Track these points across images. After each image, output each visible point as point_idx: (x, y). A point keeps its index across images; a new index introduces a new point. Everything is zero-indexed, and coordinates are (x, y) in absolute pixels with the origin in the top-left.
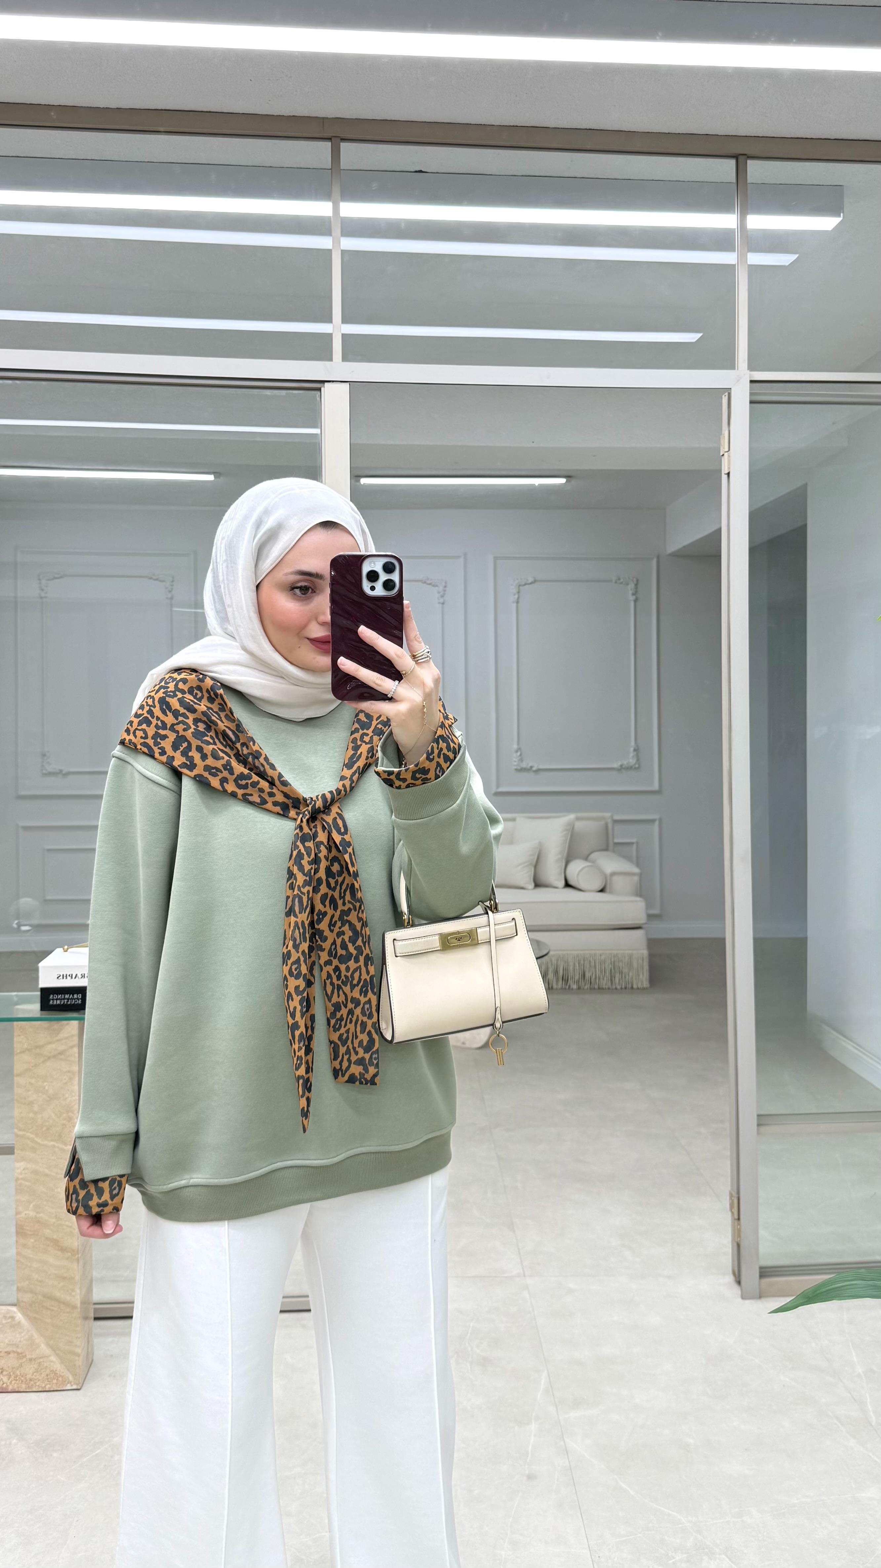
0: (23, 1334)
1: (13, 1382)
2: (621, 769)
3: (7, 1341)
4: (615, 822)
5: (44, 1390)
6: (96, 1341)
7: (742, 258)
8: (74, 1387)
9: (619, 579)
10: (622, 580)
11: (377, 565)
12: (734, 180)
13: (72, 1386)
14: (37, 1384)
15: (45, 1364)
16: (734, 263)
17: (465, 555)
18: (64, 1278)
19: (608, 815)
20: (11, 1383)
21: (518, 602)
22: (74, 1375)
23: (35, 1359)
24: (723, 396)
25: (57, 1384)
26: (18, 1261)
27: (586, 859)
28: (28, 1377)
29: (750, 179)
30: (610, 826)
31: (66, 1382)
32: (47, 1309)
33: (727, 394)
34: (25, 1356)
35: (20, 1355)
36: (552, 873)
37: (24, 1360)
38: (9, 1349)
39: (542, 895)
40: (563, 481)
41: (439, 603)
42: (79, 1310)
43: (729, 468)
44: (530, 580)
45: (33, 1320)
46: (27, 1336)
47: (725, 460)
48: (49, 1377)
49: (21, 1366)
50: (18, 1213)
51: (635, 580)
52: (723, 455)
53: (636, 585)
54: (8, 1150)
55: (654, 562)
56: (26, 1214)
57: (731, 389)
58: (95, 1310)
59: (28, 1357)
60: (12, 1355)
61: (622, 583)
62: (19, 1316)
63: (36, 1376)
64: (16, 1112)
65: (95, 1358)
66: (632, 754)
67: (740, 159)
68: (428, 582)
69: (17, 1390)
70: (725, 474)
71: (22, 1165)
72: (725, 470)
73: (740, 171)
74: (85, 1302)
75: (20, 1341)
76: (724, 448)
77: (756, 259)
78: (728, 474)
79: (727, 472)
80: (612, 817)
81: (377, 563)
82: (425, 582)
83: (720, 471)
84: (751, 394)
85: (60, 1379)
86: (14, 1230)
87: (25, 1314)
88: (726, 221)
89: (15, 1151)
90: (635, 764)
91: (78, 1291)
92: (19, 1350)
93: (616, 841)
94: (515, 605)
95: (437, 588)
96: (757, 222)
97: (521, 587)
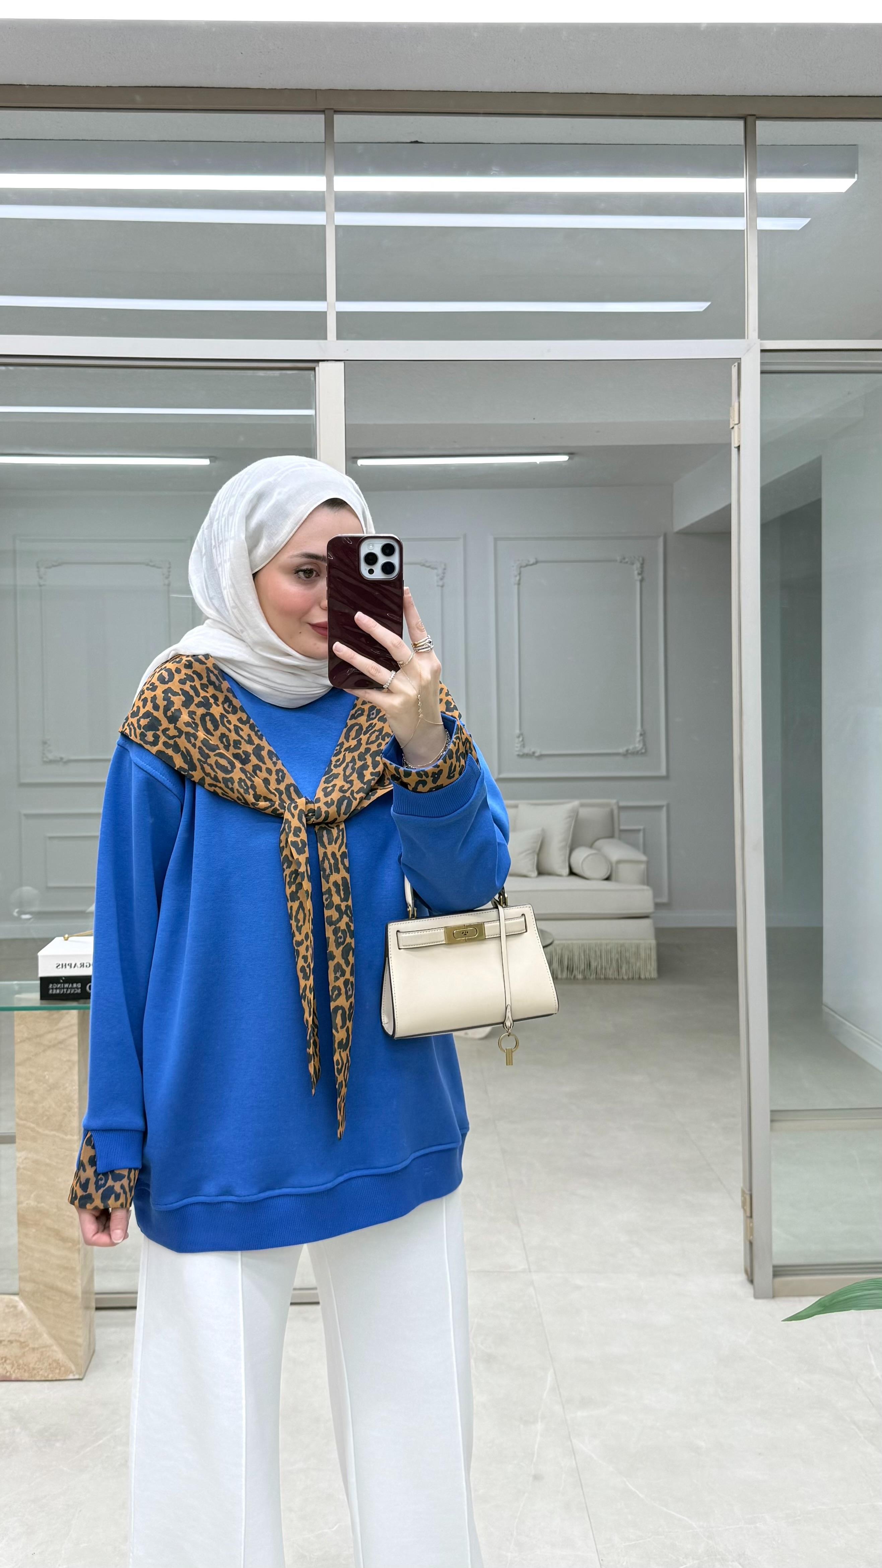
0: (25, 1324)
1: (16, 1371)
2: (626, 754)
3: (9, 1330)
4: (621, 808)
5: (47, 1379)
6: (98, 1331)
7: (752, 223)
8: (77, 1377)
9: (624, 559)
10: (627, 560)
11: (376, 548)
12: (742, 143)
13: (74, 1375)
14: (40, 1373)
15: (48, 1354)
16: (743, 229)
17: (465, 536)
18: (66, 1268)
19: (614, 801)
20: (14, 1372)
21: (519, 584)
22: (76, 1365)
23: (38, 1349)
24: (733, 366)
25: (59, 1373)
26: (19, 1250)
27: (591, 846)
28: (31, 1366)
29: (759, 141)
30: (616, 812)
31: (69, 1372)
32: (49, 1298)
33: (736, 364)
34: (28, 1345)
35: (23, 1345)
36: (556, 860)
37: (27, 1349)
38: (12, 1338)
39: (545, 883)
40: (565, 458)
41: (438, 586)
42: (80, 1300)
43: (739, 441)
44: (532, 561)
45: (35, 1310)
46: (29, 1326)
47: (735, 434)
48: (51, 1366)
49: (24, 1355)
50: (19, 1203)
51: (641, 559)
52: (733, 428)
53: (642, 564)
54: (8, 1139)
55: (661, 540)
56: (27, 1204)
57: (740, 358)
58: (97, 1300)
59: (31, 1346)
60: (14, 1344)
61: (627, 562)
62: (21, 1306)
63: (38, 1365)
64: (17, 1101)
65: (97, 1348)
66: (638, 738)
67: (749, 120)
68: (427, 564)
69: (20, 1379)
70: (735, 447)
71: (21, 1155)
72: (735, 444)
73: (749, 134)
74: (87, 1292)
75: (23, 1331)
76: (734, 420)
77: (765, 224)
78: (739, 447)
79: (737, 445)
80: (618, 803)
81: (375, 545)
82: (424, 565)
83: (730, 444)
84: (762, 364)
85: (63, 1369)
86: (15, 1218)
87: (27, 1303)
88: (735, 185)
89: (17, 1140)
90: (642, 748)
91: (79, 1281)
92: (22, 1340)
93: (622, 827)
94: (516, 586)
95: (435, 571)
96: (767, 185)
97: (522, 569)
